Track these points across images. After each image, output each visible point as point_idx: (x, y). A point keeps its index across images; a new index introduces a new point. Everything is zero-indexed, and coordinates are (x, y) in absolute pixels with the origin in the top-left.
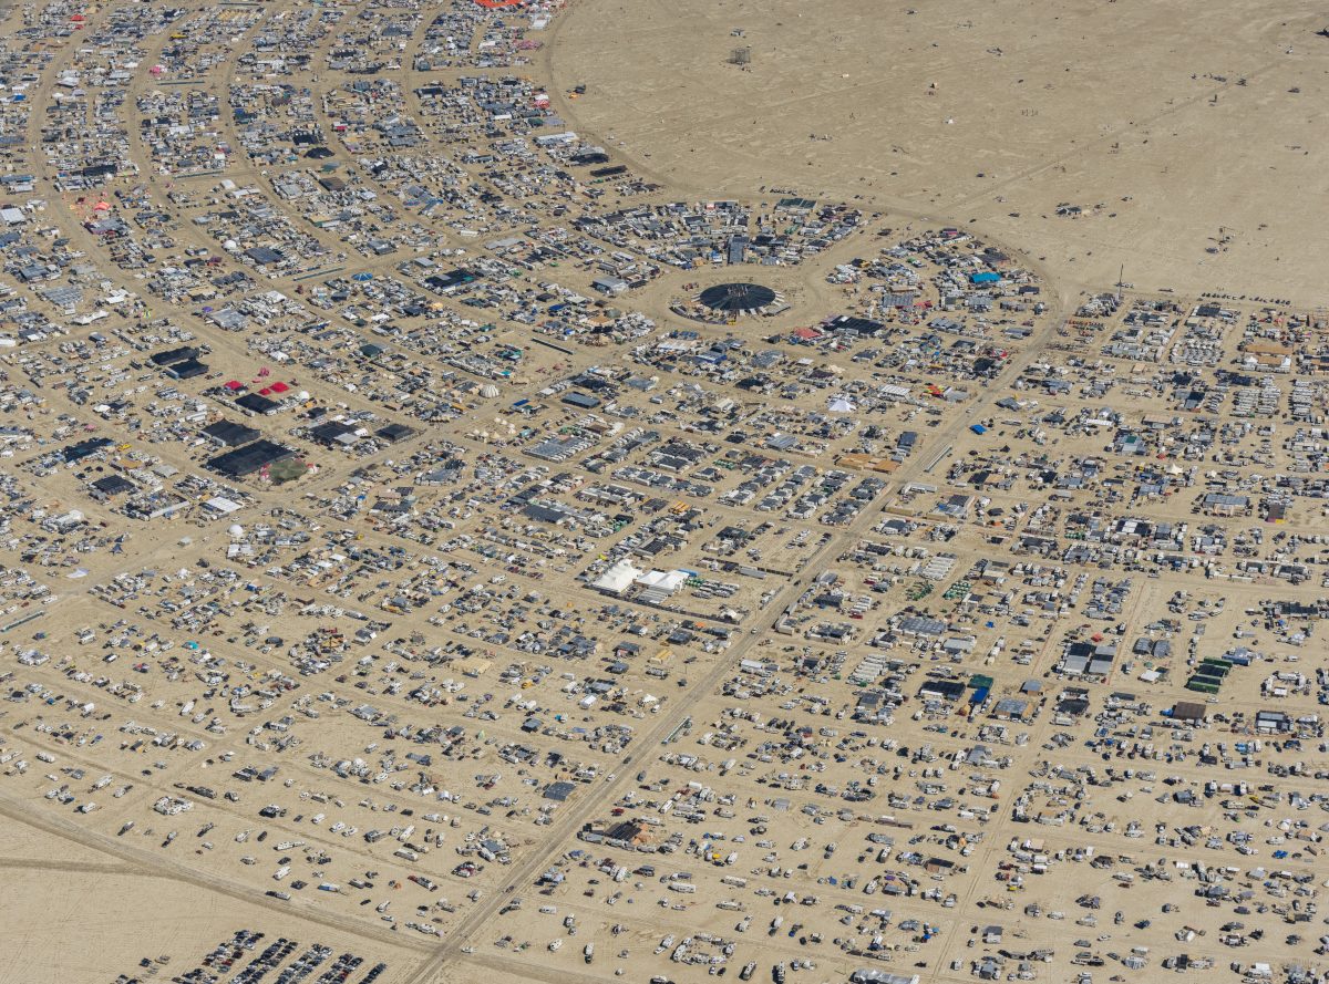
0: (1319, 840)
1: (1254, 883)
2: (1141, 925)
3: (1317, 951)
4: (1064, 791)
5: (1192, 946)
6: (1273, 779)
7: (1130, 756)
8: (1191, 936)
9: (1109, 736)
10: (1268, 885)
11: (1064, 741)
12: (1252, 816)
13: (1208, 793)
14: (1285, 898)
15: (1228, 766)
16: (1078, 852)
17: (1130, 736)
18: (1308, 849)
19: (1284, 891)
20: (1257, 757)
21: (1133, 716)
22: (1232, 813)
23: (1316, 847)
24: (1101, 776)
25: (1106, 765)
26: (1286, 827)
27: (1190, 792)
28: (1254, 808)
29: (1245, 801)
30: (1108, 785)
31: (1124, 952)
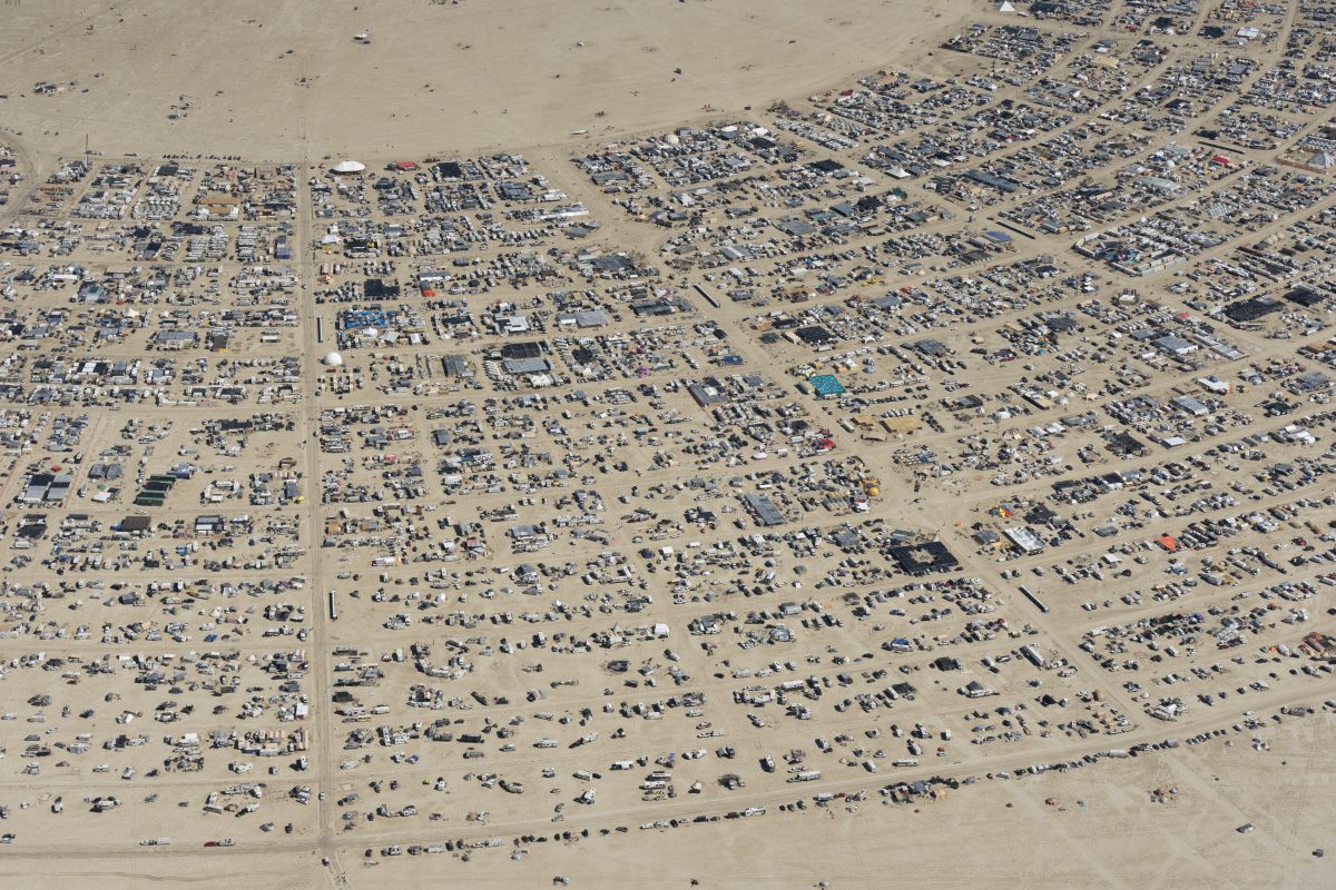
0: (245, 621)
1: (186, 665)
2: (86, 715)
3: (240, 717)
4: (20, 607)
5: (131, 727)
6: (208, 575)
7: (82, 569)
8: (130, 717)
9: (62, 554)
10: (199, 666)
11: (21, 563)
12: (188, 608)
13: (150, 593)
14: (214, 673)
15: (168, 568)
16: (31, 659)
17: (83, 550)
18: (236, 630)
19: (212, 669)
20: (194, 556)
21: (85, 533)
22: (170, 607)
23: (243, 628)
24: (53, 588)
25: (60, 579)
26: (217, 614)
27: (133, 594)
28: (190, 601)
29: (183, 596)
30: (61, 596)
31: (69, 741)
